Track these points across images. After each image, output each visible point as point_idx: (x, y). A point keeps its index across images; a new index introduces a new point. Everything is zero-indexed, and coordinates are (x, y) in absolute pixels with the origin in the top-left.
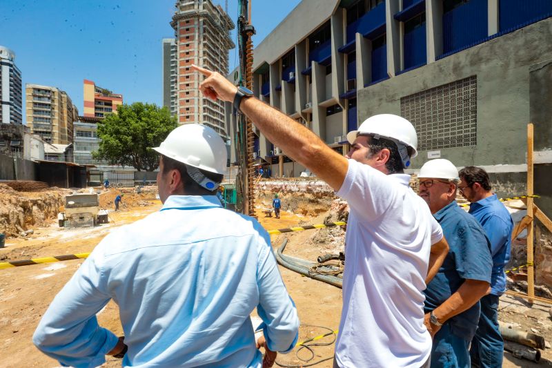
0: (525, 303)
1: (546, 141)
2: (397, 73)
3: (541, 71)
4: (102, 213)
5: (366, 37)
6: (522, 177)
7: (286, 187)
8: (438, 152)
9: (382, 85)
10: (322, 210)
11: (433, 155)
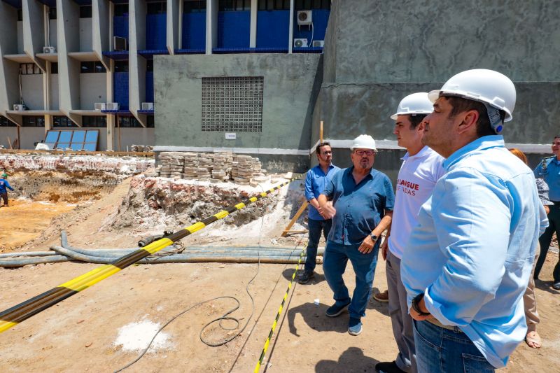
2: (176, 52)
7: (11, 162)
8: (234, 134)
9: (183, 59)
10: (85, 193)
11: (230, 136)
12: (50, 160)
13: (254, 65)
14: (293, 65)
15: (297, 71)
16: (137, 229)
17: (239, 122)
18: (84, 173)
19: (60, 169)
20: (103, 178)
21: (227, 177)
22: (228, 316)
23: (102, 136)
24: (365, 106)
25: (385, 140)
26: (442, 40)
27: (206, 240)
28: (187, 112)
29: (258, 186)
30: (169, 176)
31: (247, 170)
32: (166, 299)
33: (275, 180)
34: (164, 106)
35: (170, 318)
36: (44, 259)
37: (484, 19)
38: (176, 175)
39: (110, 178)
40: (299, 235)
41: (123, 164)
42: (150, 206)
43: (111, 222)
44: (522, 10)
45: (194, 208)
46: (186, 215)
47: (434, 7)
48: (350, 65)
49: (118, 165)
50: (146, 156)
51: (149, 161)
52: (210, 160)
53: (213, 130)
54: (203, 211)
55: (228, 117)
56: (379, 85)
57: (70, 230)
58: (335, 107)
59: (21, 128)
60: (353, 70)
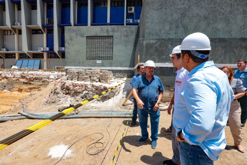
2: (75, 25)
7: (1, 74)
8: (101, 61)
10: (34, 88)
11: (99, 62)
13: (109, 30)
14: (126, 30)
16: (58, 104)
17: (102, 56)
18: (33, 79)
19: (23, 77)
20: (42, 81)
21: (98, 80)
22: (99, 141)
23: (42, 62)
24: (158, 49)
25: (167, 63)
26: (190, 19)
27: (89, 108)
28: (80, 51)
29: (111, 84)
30: (72, 80)
31: (106, 77)
32: (71, 135)
33: (119, 81)
34: (69, 49)
35: (73, 143)
36: (16, 118)
37: (208, 10)
38: (75, 79)
39: (45, 81)
40: (129, 105)
41: (51, 75)
42: (64, 93)
43: (46, 101)
44: (223, 7)
45: (83, 94)
46: (80, 97)
47: (187, 5)
48: (151, 31)
49: (49, 75)
50: (62, 71)
51: (63, 73)
52: (90, 73)
53: (91, 59)
54: (87, 95)
55: (98, 53)
56: (163, 39)
57: (27, 104)
58: (144, 49)
59: (5, 59)
60: (152, 33)
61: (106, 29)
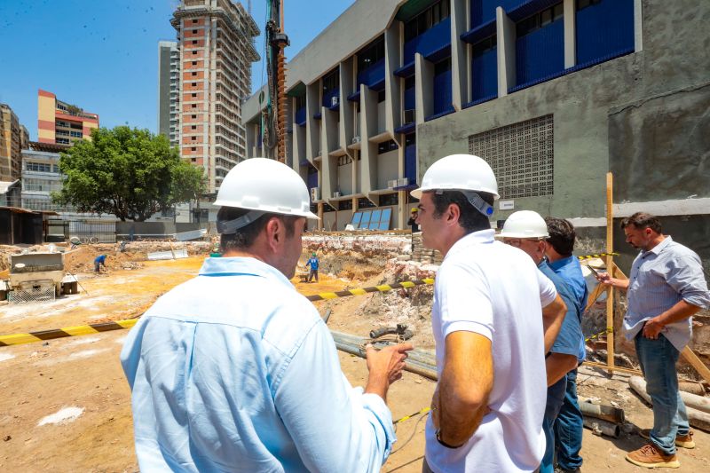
0: (604, 374)
1: (625, 192)
2: (464, 107)
3: (619, 115)
4: (69, 279)
5: (427, 59)
6: (602, 231)
7: (326, 243)
8: (511, 201)
9: (447, 119)
10: (372, 273)
11: (505, 204)
12: (350, 239)
13: (537, 101)
15: (614, 87)
16: (382, 317)
17: (517, 185)
18: (373, 252)
19: (357, 248)
23: (394, 213)
30: (419, 260)
38: (426, 259)
41: (406, 243)
42: (398, 294)
49: (401, 245)
58: (637, 142)
59: (338, 213)
60: (684, 64)
61: (526, 101)
